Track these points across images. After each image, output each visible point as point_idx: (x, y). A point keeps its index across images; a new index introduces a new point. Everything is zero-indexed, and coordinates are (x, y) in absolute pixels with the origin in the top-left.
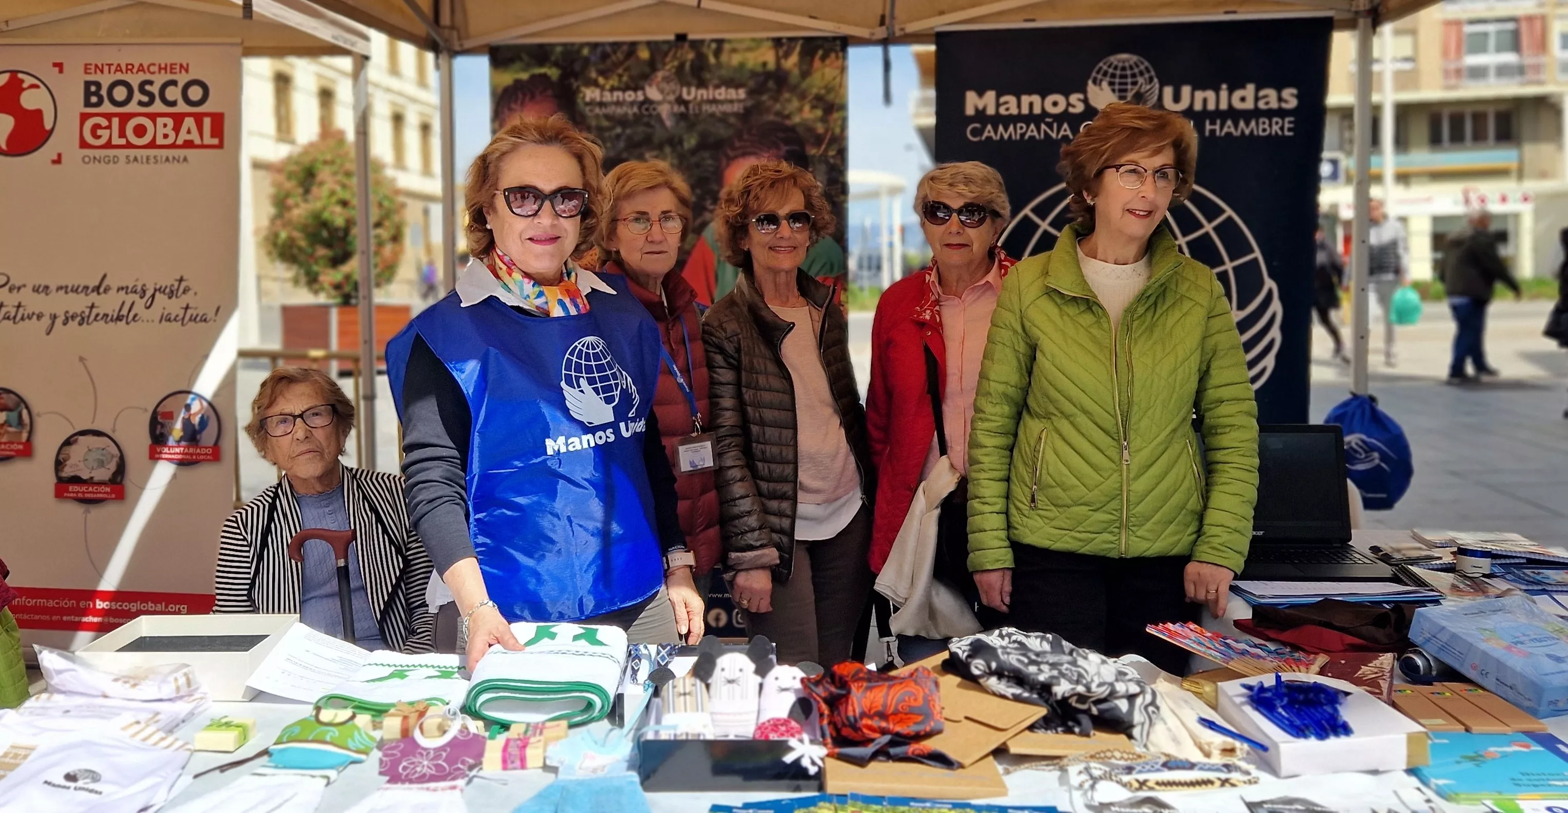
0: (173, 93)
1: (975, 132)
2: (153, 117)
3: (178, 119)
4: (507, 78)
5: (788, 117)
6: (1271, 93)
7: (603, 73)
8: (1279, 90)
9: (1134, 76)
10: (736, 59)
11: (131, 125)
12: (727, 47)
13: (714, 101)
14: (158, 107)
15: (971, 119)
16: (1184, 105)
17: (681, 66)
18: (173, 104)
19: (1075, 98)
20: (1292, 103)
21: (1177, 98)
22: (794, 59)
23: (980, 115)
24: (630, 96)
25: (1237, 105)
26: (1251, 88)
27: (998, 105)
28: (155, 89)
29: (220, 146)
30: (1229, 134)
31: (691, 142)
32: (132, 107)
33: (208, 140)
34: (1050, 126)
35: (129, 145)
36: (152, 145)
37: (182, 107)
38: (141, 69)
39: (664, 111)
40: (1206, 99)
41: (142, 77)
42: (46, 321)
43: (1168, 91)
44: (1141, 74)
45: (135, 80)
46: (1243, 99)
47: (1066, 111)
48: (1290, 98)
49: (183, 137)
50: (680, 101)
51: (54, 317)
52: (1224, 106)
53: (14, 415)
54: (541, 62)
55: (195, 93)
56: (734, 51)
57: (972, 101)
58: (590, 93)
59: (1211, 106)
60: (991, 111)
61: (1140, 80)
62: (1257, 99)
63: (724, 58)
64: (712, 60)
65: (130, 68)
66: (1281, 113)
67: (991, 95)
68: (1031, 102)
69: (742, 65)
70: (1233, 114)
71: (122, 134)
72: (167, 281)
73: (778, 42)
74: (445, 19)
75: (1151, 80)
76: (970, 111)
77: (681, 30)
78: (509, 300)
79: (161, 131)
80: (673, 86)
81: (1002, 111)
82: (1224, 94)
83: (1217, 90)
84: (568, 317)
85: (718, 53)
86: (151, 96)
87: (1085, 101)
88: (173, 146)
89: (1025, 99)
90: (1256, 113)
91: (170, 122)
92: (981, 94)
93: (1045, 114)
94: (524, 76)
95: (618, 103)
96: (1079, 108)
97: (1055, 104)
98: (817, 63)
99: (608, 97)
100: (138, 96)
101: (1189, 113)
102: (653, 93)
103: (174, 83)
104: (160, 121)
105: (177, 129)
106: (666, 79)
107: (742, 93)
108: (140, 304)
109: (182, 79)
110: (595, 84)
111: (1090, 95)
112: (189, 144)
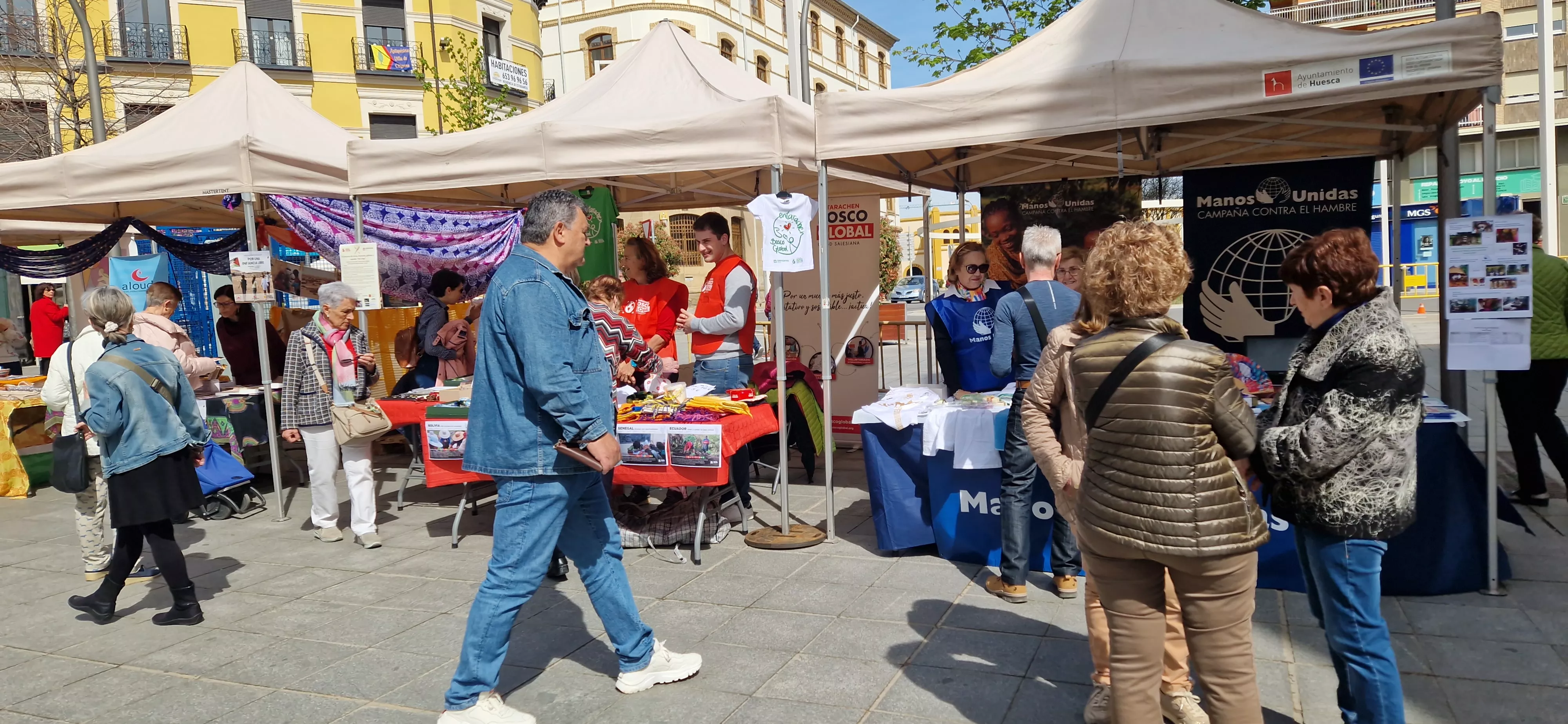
0: (853, 216)
1: (1202, 215)
2: (845, 226)
3: (855, 226)
4: (988, 201)
5: (1114, 212)
6: (1345, 192)
7: (1031, 197)
8: (1349, 191)
9: (1278, 186)
10: (1090, 187)
11: (837, 229)
12: (1085, 182)
13: (1080, 206)
14: (847, 222)
15: (1200, 209)
16: (1302, 199)
17: (1065, 192)
18: (853, 220)
19: (1249, 198)
20: (1355, 196)
21: (1299, 196)
22: (1116, 187)
23: (1204, 207)
24: (1041, 206)
25: (1329, 198)
26: (1335, 190)
27: (1213, 202)
28: (846, 215)
29: (872, 237)
30: (1325, 211)
31: (1069, 225)
32: (837, 223)
33: (867, 235)
34: (1238, 211)
35: (836, 238)
36: (845, 237)
37: (857, 222)
38: (840, 207)
39: (1057, 211)
40: (1313, 196)
41: (841, 210)
42: (805, 309)
43: (1295, 193)
44: (1282, 185)
45: (838, 212)
46: (1331, 195)
47: (1245, 204)
48: (1354, 193)
49: (857, 234)
50: (1064, 207)
51: (808, 308)
52: (1322, 199)
53: (793, 347)
54: (1003, 193)
55: (862, 216)
56: (1089, 184)
57: (1200, 201)
58: (1024, 206)
59: (1316, 199)
60: (1209, 205)
61: (1282, 188)
62: (1338, 195)
63: (1084, 187)
64: (1079, 188)
65: (836, 207)
66: (1350, 201)
67: (1209, 198)
68: (1229, 200)
69: (1092, 190)
70: (1326, 202)
71: (833, 234)
72: (852, 292)
73: (1109, 179)
74: (961, 178)
75: (1287, 188)
76: (1199, 206)
77: (1065, 176)
78: (959, 296)
79: (848, 232)
80: (1060, 201)
81: (1215, 205)
82: (1322, 193)
83: (1319, 192)
84: (977, 302)
85: (1081, 186)
86: (844, 217)
87: (1255, 199)
88: (854, 238)
89: (1226, 199)
90: (1338, 201)
91: (852, 228)
92: (1204, 198)
93: (1235, 205)
94: (995, 200)
95: (1036, 209)
96: (1252, 202)
97: (1240, 201)
98: (1127, 188)
99: (1032, 207)
100: (839, 218)
101: (1305, 202)
102: (1052, 204)
103: (853, 212)
104: (848, 228)
105: (855, 231)
106: (1058, 198)
107: (1092, 203)
108: (841, 301)
109: (857, 210)
110: (1027, 202)
111: (1257, 196)
112: (860, 237)
